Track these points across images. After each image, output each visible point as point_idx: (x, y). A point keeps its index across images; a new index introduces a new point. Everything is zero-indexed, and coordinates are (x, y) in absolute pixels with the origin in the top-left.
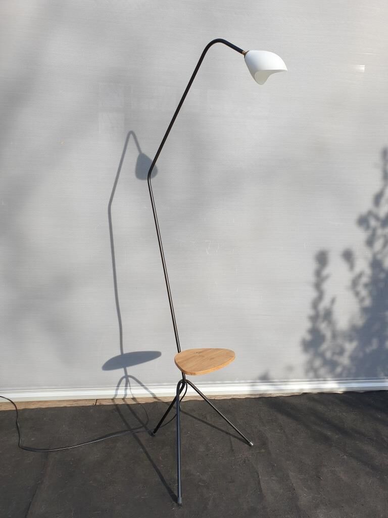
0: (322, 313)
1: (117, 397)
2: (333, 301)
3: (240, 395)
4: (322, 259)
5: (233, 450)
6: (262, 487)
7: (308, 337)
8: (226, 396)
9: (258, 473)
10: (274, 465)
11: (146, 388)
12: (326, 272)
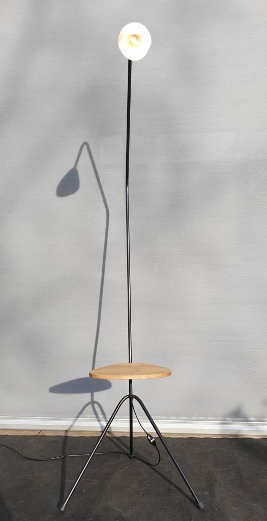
1: (71, 429)
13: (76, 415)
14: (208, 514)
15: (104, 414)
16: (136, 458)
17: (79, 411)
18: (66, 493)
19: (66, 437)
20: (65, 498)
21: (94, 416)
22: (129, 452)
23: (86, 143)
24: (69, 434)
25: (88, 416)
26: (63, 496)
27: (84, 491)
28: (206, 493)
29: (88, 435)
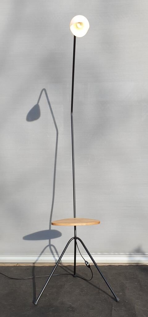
1: (37, 262)
13: (40, 253)
14: (122, 304)
15: (57, 252)
16: (78, 277)
17: (42, 250)
18: (37, 296)
19: (34, 267)
20: (37, 298)
21: (51, 254)
22: (73, 274)
23: (44, 90)
24: (36, 265)
25: (47, 254)
26: (36, 297)
27: (48, 294)
28: (121, 294)
29: (48, 265)
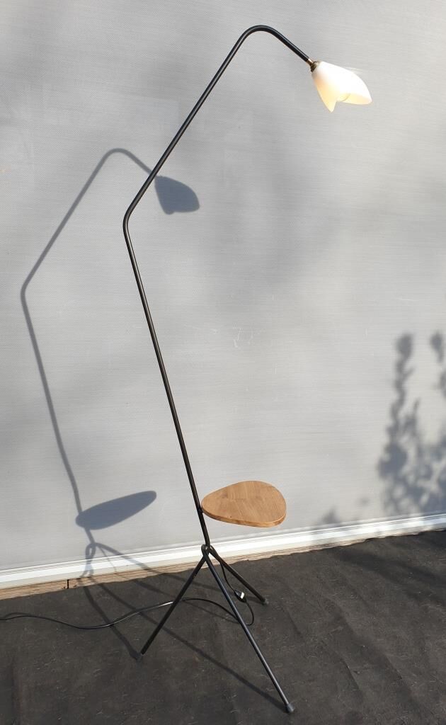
0: (402, 422)
2: (416, 405)
3: (282, 551)
4: (405, 346)
5: (299, 633)
6: (356, 681)
7: (386, 457)
8: (263, 554)
9: (344, 663)
10: (362, 647)
11: (126, 558)
12: (410, 364)
